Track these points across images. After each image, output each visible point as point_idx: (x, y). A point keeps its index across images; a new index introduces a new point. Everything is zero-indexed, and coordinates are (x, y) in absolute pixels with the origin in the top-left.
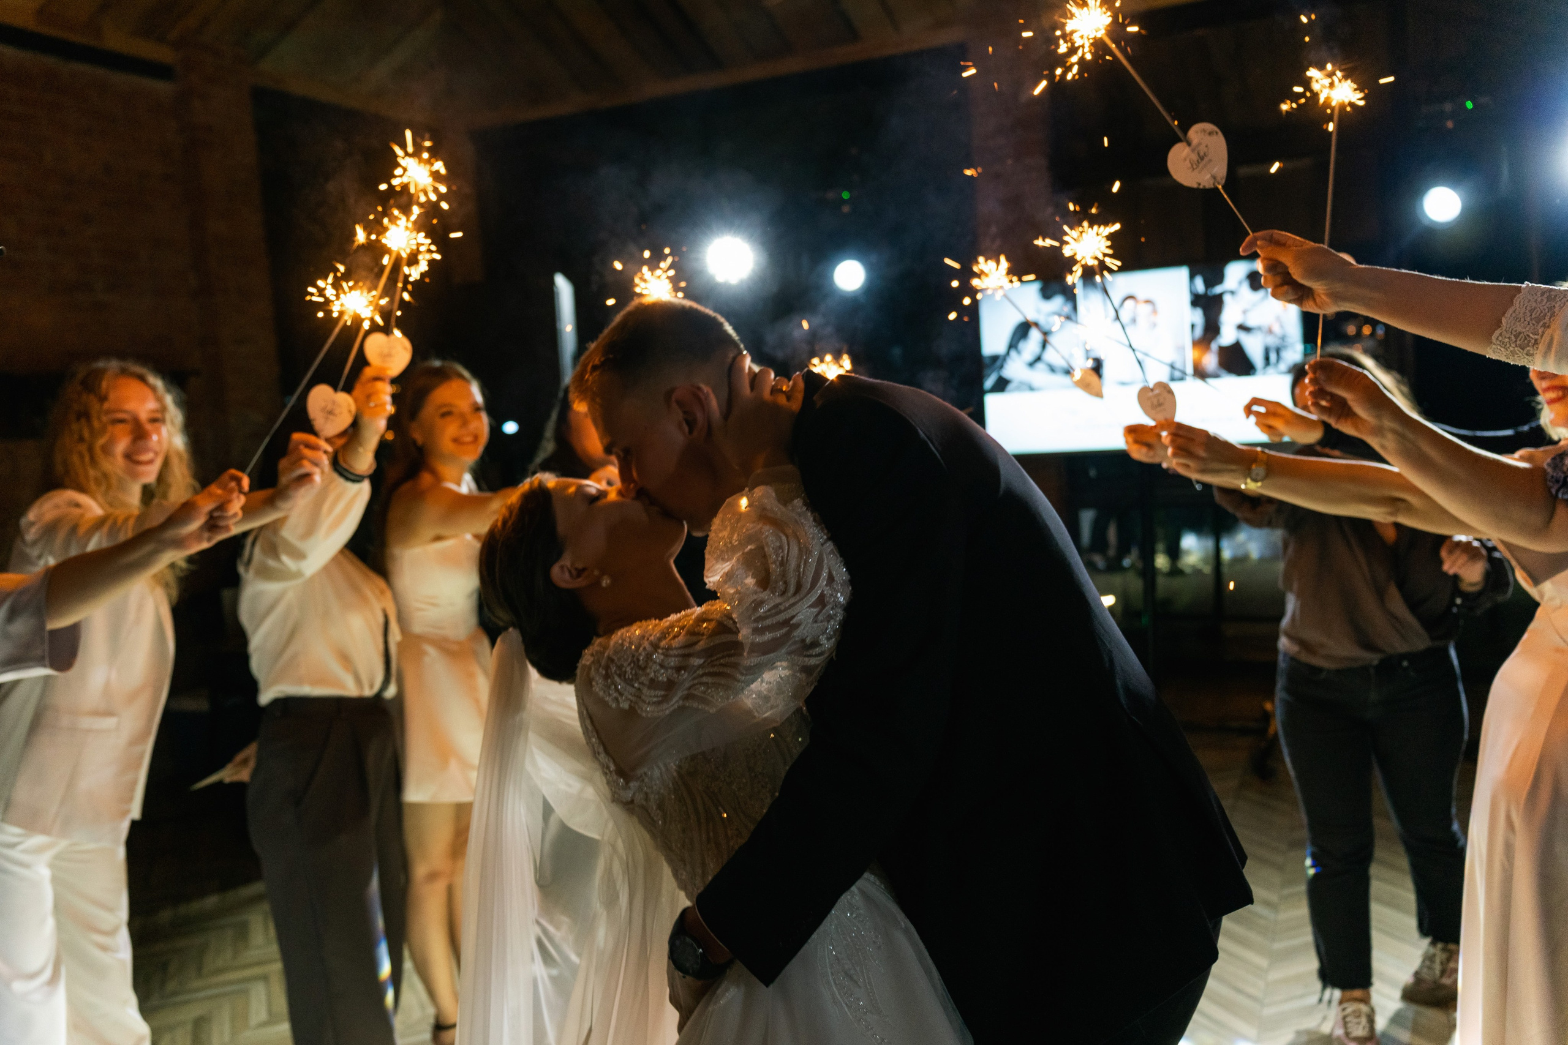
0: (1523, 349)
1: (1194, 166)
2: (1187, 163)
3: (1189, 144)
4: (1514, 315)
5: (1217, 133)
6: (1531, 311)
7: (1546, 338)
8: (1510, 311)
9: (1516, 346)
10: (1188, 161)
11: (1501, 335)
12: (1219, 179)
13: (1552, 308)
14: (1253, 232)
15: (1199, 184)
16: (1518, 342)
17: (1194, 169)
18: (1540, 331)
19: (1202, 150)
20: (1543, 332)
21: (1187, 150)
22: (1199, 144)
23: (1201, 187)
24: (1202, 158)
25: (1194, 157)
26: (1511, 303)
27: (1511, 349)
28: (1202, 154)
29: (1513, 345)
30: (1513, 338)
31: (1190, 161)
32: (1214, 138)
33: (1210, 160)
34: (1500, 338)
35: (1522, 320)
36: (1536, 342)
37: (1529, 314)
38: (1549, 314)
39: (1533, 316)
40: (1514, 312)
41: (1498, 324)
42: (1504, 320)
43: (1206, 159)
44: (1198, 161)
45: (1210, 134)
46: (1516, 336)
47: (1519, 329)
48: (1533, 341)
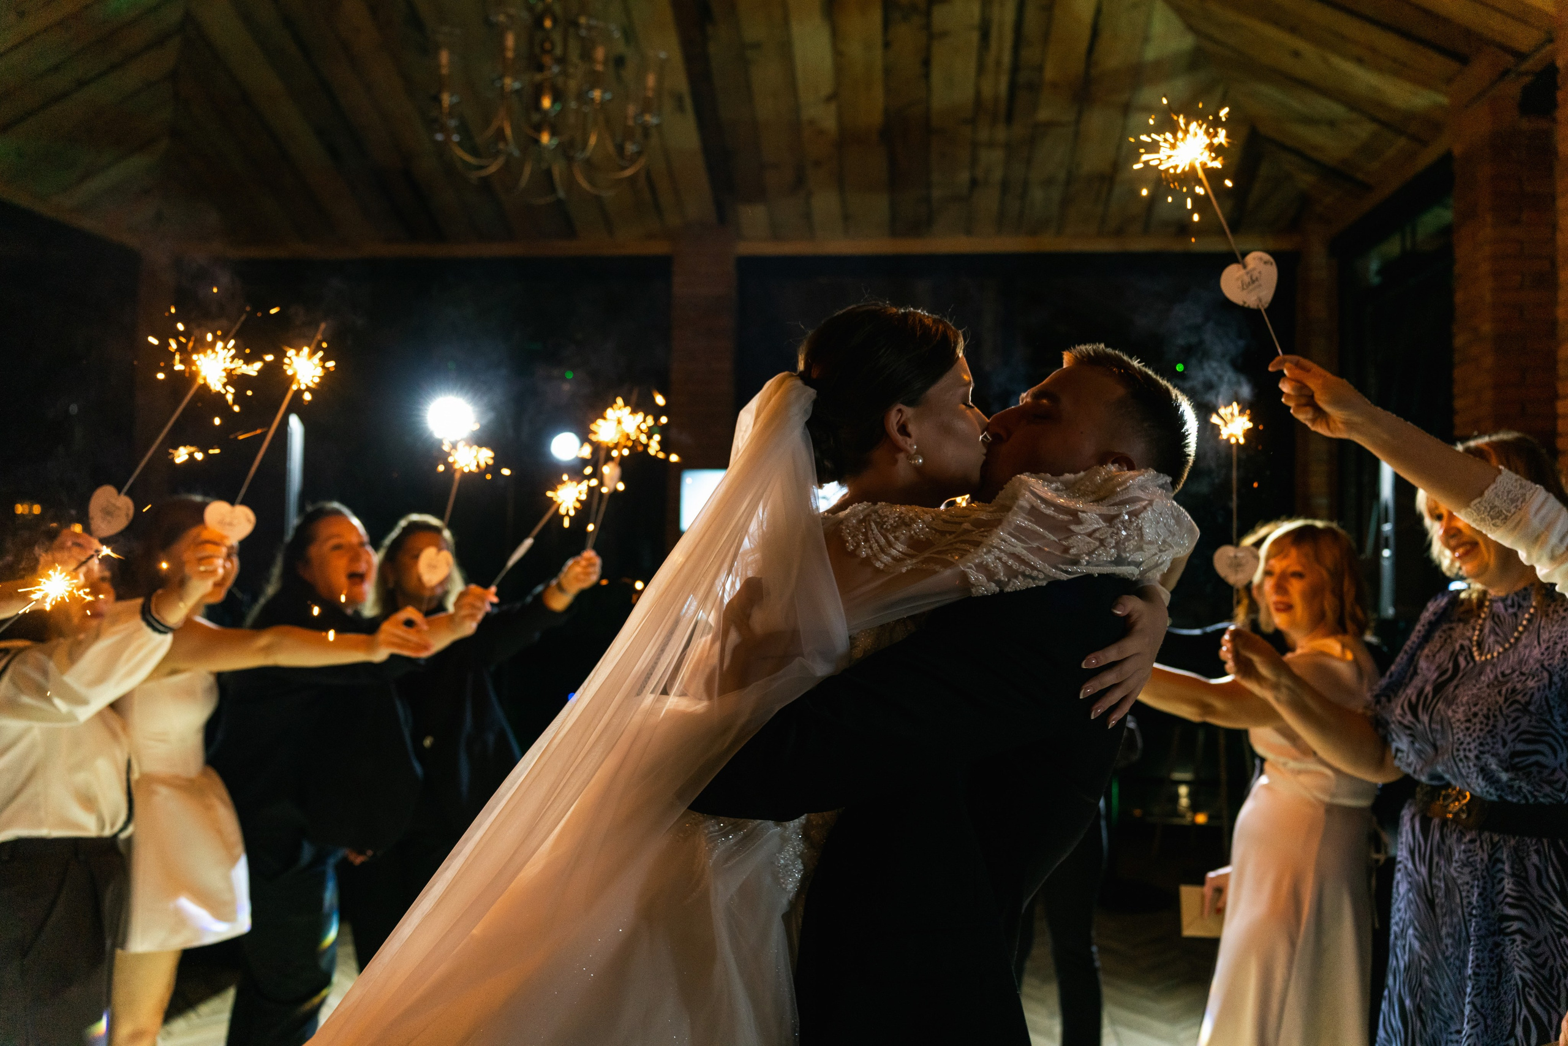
0: (1492, 519)
1: (1244, 287)
2: (1239, 283)
3: (1245, 267)
4: (1495, 491)
5: (1272, 264)
6: (1509, 492)
7: (1517, 518)
8: (1492, 487)
9: (1488, 515)
10: (1240, 282)
11: (1479, 503)
12: (1263, 301)
13: (1524, 495)
14: (1284, 353)
15: (1245, 303)
16: (1491, 513)
17: (1243, 289)
18: (1513, 510)
19: (1255, 274)
20: (1515, 513)
21: (1242, 272)
22: (1254, 269)
23: (1246, 305)
24: (1253, 282)
25: (1247, 279)
26: (1494, 481)
27: (1483, 516)
28: (1254, 278)
29: (1486, 514)
30: (1488, 509)
31: (1242, 282)
32: (1268, 267)
33: (1260, 285)
34: (1478, 505)
35: (1501, 497)
36: (1506, 518)
37: (1506, 494)
38: (1521, 499)
39: (1510, 496)
40: (1496, 488)
41: (1481, 494)
42: (1486, 493)
43: (1257, 283)
44: (1249, 283)
45: (1266, 263)
46: (1491, 508)
47: (1496, 503)
48: (1503, 516)
